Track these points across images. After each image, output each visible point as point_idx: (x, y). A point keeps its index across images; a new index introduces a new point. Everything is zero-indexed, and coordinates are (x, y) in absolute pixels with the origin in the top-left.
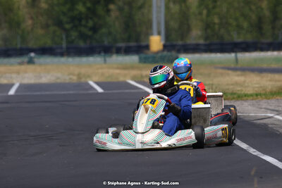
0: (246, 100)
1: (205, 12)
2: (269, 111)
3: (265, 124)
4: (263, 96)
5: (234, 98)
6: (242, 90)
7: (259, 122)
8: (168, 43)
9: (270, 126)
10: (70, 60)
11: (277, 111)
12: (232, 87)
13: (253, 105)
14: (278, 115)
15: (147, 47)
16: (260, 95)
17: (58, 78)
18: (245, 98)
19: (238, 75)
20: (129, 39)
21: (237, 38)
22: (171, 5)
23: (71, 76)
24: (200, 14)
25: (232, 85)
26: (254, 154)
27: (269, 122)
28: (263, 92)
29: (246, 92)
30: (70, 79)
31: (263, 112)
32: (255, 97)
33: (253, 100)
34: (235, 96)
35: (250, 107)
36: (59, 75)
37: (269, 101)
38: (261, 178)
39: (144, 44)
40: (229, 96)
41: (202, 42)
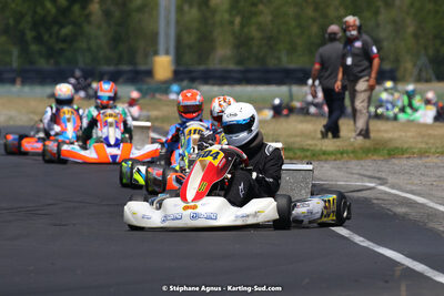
0: (326, 160)
1: (238, 20)
2: (366, 179)
3: (366, 199)
4: (352, 155)
5: (306, 157)
6: (316, 145)
7: (356, 195)
8: (182, 68)
9: (375, 201)
10: (27, 89)
11: (379, 179)
12: (298, 139)
13: (339, 169)
14: (381, 184)
15: (150, 73)
16: (347, 153)
17: (11, 118)
18: (323, 157)
19: (302, 122)
20: (120, 61)
21: (288, 62)
22: (186, 8)
23: (32, 116)
24: (232, 23)
25: (296, 136)
26: (362, 244)
27: (372, 196)
28: (350, 149)
29: (324, 148)
30: (31, 120)
31: (358, 180)
32: (339, 156)
33: (335, 160)
34: (308, 154)
35: (335, 172)
36: (13, 113)
37: (362, 162)
38: (387, 282)
39: (143, 68)
40: (299, 153)
41: (232, 66)
